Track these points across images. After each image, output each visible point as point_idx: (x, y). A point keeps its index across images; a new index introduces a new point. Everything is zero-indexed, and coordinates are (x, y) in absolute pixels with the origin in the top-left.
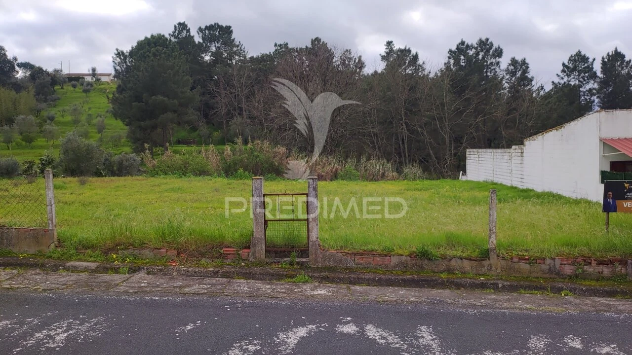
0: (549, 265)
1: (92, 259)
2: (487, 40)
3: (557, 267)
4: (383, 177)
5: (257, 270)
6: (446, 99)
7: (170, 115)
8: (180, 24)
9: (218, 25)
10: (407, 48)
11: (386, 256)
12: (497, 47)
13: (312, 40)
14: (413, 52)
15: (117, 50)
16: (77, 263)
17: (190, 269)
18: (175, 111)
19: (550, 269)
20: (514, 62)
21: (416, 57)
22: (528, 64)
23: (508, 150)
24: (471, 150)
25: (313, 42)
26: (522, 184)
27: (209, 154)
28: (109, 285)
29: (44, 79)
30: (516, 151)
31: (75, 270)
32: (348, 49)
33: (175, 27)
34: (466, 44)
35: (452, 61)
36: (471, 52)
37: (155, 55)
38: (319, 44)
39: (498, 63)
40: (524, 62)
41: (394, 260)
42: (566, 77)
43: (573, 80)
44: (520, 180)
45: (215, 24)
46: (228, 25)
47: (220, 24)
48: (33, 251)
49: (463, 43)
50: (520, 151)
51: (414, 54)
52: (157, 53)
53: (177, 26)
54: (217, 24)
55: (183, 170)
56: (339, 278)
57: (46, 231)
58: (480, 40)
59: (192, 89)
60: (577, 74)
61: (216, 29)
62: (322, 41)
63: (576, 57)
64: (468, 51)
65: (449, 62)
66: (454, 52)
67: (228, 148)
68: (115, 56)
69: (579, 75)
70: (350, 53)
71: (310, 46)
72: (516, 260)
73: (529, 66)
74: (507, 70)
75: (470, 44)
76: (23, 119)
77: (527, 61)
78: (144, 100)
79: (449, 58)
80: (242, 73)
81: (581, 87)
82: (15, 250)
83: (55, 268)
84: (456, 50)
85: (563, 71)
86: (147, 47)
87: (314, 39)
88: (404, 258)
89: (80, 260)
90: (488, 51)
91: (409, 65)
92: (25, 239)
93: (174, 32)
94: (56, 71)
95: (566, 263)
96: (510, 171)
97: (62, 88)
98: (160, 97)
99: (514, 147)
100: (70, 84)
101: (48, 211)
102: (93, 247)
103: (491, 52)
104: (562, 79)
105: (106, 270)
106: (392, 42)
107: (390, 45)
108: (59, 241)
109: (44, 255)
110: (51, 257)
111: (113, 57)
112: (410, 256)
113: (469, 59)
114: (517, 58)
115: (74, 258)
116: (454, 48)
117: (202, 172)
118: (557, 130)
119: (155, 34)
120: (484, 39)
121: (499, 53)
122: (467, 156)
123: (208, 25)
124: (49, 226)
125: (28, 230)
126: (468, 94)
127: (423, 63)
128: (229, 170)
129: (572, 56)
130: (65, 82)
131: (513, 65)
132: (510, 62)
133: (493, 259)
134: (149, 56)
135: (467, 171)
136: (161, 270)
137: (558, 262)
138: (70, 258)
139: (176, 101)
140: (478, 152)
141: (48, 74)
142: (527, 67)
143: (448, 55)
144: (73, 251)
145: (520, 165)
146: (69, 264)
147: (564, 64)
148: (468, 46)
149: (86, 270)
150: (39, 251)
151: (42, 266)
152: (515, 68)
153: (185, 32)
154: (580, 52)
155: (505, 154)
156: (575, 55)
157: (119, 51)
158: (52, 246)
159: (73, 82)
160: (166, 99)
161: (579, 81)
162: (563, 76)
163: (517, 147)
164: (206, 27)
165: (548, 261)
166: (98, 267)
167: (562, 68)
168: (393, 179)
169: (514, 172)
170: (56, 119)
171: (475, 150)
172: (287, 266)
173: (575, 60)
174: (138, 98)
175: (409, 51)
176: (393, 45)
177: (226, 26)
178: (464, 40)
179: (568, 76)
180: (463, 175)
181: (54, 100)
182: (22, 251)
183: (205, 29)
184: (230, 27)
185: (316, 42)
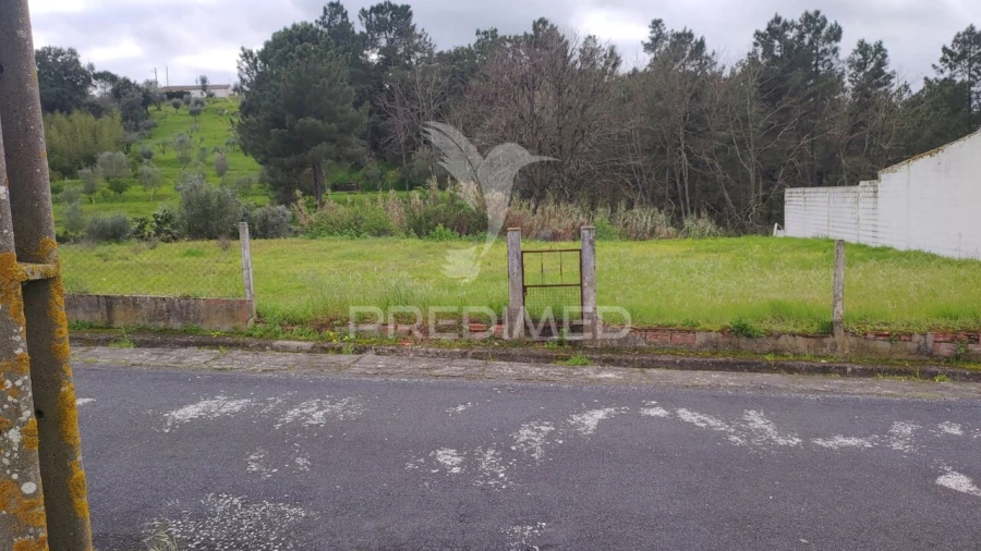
0: (918, 343)
1: (303, 337)
2: (817, 13)
3: (930, 346)
4: (652, 233)
5: (515, 350)
6: (751, 109)
7: (324, 147)
8: (332, 5)
9: (390, 5)
10: (687, 31)
11: (689, 332)
12: (833, 23)
13: (534, 22)
14: (697, 37)
15: (243, 49)
16: (287, 343)
17: (430, 350)
18: (333, 141)
19: (919, 349)
20: (863, 47)
21: (701, 45)
22: (885, 50)
23: (853, 188)
24: (793, 190)
25: (535, 26)
26: (875, 240)
27: (389, 204)
28: (339, 368)
29: (133, 96)
30: (866, 189)
31: (285, 349)
33: (325, 9)
34: (782, 22)
35: (760, 50)
36: (791, 35)
37: (301, 56)
38: (546, 28)
39: (835, 50)
40: (879, 48)
41: (701, 338)
42: (948, 69)
43: (960, 74)
44: (872, 234)
46: (405, 4)
48: (227, 327)
49: (777, 20)
50: (872, 189)
51: (699, 40)
52: (304, 53)
53: (328, 7)
55: (354, 228)
56: (627, 361)
57: (242, 302)
58: (806, 14)
59: (357, 105)
60: (967, 63)
61: (387, 11)
62: (549, 23)
63: (967, 37)
64: (786, 33)
65: (755, 52)
66: (764, 36)
67: (416, 195)
68: (240, 59)
69: (970, 66)
70: (595, 42)
71: (530, 32)
72: (870, 336)
73: (888, 54)
74: (851, 62)
75: (789, 20)
76: (110, 158)
77: (885, 46)
78: (287, 124)
79: (756, 44)
80: (427, 78)
81: (972, 84)
82: (205, 327)
83: (262, 348)
84: (767, 32)
85: (943, 60)
86: (288, 44)
87: (537, 21)
88: (713, 335)
89: (288, 339)
90: (818, 31)
91: (691, 58)
92: (217, 312)
93: (323, 18)
94: (149, 83)
95: (941, 339)
96: (855, 221)
97: (159, 109)
98: (311, 120)
99: (862, 183)
100: (170, 103)
101: (245, 277)
102: (301, 323)
103: (824, 32)
104: (942, 72)
105: (325, 350)
106: (660, 21)
107: (658, 25)
108: (259, 315)
109: (242, 333)
110: (251, 335)
111: (237, 61)
112: (722, 331)
113: (787, 46)
114: (867, 41)
115: (281, 336)
116: (763, 29)
117: (381, 231)
118: (931, 155)
119: (298, 22)
120: (811, 12)
121: (836, 34)
122: (786, 199)
123: (375, 5)
124: (245, 296)
125: (218, 301)
126: (786, 102)
127: (713, 54)
128: (421, 227)
129: (958, 35)
130: (162, 100)
131: (861, 53)
132: (856, 48)
133: (839, 336)
134: (292, 58)
135: (786, 222)
136: (393, 351)
137: (930, 338)
138: (276, 336)
139: (334, 126)
140: (804, 193)
141: (138, 88)
142: (885, 56)
143: (754, 40)
144: (278, 328)
145: (871, 211)
146: (277, 343)
147: (945, 49)
148: (786, 25)
149: (299, 350)
150: (235, 328)
151: (244, 346)
152: (865, 57)
153: (340, 16)
154: (972, 28)
155: (847, 195)
156: (964, 33)
157: (246, 51)
158: (251, 321)
159: (175, 100)
160: (319, 122)
161: (970, 75)
162: (942, 67)
163: (867, 183)
164: (372, 9)
165: (917, 338)
166: (313, 347)
167: (941, 55)
168: (669, 237)
169: (861, 222)
170: (154, 157)
171: (799, 190)
172: (555, 346)
173: (965, 42)
174: (278, 122)
175: (690, 35)
176: (664, 25)
177: (402, 6)
178: (779, 15)
179: (951, 67)
180: (778, 228)
181: (148, 128)
182: (213, 328)
183: (371, 12)
184: (408, 7)
185: (541, 25)
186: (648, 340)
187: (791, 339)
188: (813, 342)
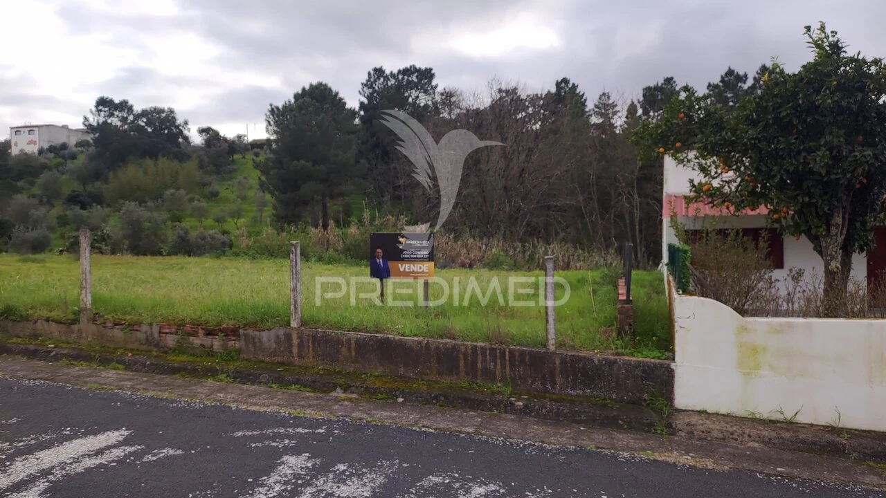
0: (146, 333)
3: (156, 335)
8: (375, 70)
9: (415, 68)
13: (557, 81)
15: (271, 105)
19: (147, 339)
25: (558, 84)
29: (220, 147)
32: (606, 92)
33: (369, 74)
34: (735, 75)
38: (567, 86)
45: (411, 67)
46: (428, 68)
47: (418, 67)
49: (731, 73)
53: (372, 72)
54: (414, 66)
61: (413, 73)
62: (571, 83)
70: (609, 98)
71: (553, 90)
72: (109, 325)
76: (172, 195)
87: (560, 80)
93: (368, 81)
94: (239, 137)
95: (167, 331)
97: (244, 157)
98: (303, 163)
100: (252, 152)
107: (669, 82)
120: (769, 65)
123: (401, 69)
130: (248, 150)
133: (84, 324)
137: (156, 329)
141: (225, 140)
153: (382, 79)
157: (273, 107)
159: (256, 150)
160: (310, 164)
164: (399, 71)
165: (144, 328)
170: (220, 195)
176: (675, 82)
177: (426, 69)
181: (230, 172)
183: (398, 74)
184: (431, 70)
185: (563, 85)
187: (45, 324)
188: (64, 328)
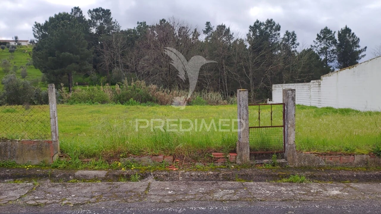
1: (96, 167)
2: (272, 20)
4: (217, 103)
5: (249, 171)
6: (250, 55)
7: (74, 65)
8: (75, 8)
9: (102, 9)
10: (223, 25)
11: (350, 155)
12: (277, 24)
13: (160, 20)
14: (227, 27)
15: (36, 23)
16: (85, 172)
17: (193, 173)
18: (77, 63)
20: (288, 33)
21: (228, 30)
22: (296, 35)
23: (308, 84)
24: (275, 85)
26: (320, 104)
27: (106, 91)
30: (315, 84)
31: (85, 179)
32: (183, 26)
34: (259, 23)
35: (252, 34)
36: (263, 27)
37: (63, 25)
38: (164, 23)
39: (279, 34)
40: (294, 34)
41: (357, 158)
42: (319, 42)
43: (323, 44)
44: (318, 102)
45: (100, 8)
48: (36, 162)
49: (258, 22)
50: (317, 83)
51: (228, 28)
52: (64, 24)
53: (73, 9)
54: (101, 8)
55: (90, 100)
57: (49, 142)
58: (268, 20)
59: (88, 48)
60: (325, 41)
61: (100, 11)
62: (166, 21)
63: (325, 31)
64: (261, 27)
65: (249, 34)
66: (253, 27)
67: (117, 87)
68: (34, 27)
69: (326, 41)
71: (159, 23)
74: (284, 39)
75: (262, 22)
77: (295, 33)
78: (56, 55)
79: (250, 31)
80: (118, 39)
81: (327, 48)
82: (18, 162)
83: (65, 178)
84: (254, 26)
85: (317, 39)
86: (57, 21)
87: (161, 20)
88: (365, 156)
89: (86, 169)
90: (272, 27)
91: (225, 36)
92: (29, 150)
96: (309, 97)
98: (68, 54)
99: (312, 81)
101: (52, 123)
102: (94, 155)
103: (274, 27)
104: (317, 43)
105: (117, 178)
106: (209, 22)
107: (208, 24)
108: (62, 152)
109: (49, 166)
110: (56, 167)
111: (33, 27)
112: (369, 154)
113: (261, 32)
114: (289, 31)
115: (80, 167)
116: (252, 25)
117: (103, 102)
118: (349, 68)
119: (62, 12)
120: (269, 19)
121: (278, 28)
122: (273, 89)
123: (95, 9)
124: (52, 138)
125: (30, 142)
126: (263, 53)
127: (233, 34)
129: (322, 30)
131: (287, 35)
132: (285, 34)
134: (59, 26)
135: (273, 98)
136: (167, 175)
138: (76, 167)
139: (78, 56)
140: (282, 86)
142: (295, 37)
143: (249, 29)
144: (78, 161)
145: (318, 93)
146: (78, 173)
147: (318, 35)
148: (261, 23)
149: (96, 179)
150: (44, 162)
151: (52, 177)
152: (289, 37)
153: (79, 13)
154: (327, 28)
155: (304, 86)
156: (324, 30)
157: (37, 24)
158: (56, 157)
159: (2, 46)
160: (71, 54)
161: (326, 45)
162: (317, 42)
163: (315, 81)
166: (107, 175)
167: (316, 37)
168: (224, 104)
169: (312, 97)
171: (279, 85)
172: (270, 167)
173: (324, 33)
174: (52, 54)
175: (224, 27)
176: (210, 24)
177: (107, 10)
178: (258, 20)
179: (320, 42)
180: (269, 101)
182: (26, 162)
183: (93, 11)
184: (109, 10)
185: (163, 22)
186: (326, 161)
